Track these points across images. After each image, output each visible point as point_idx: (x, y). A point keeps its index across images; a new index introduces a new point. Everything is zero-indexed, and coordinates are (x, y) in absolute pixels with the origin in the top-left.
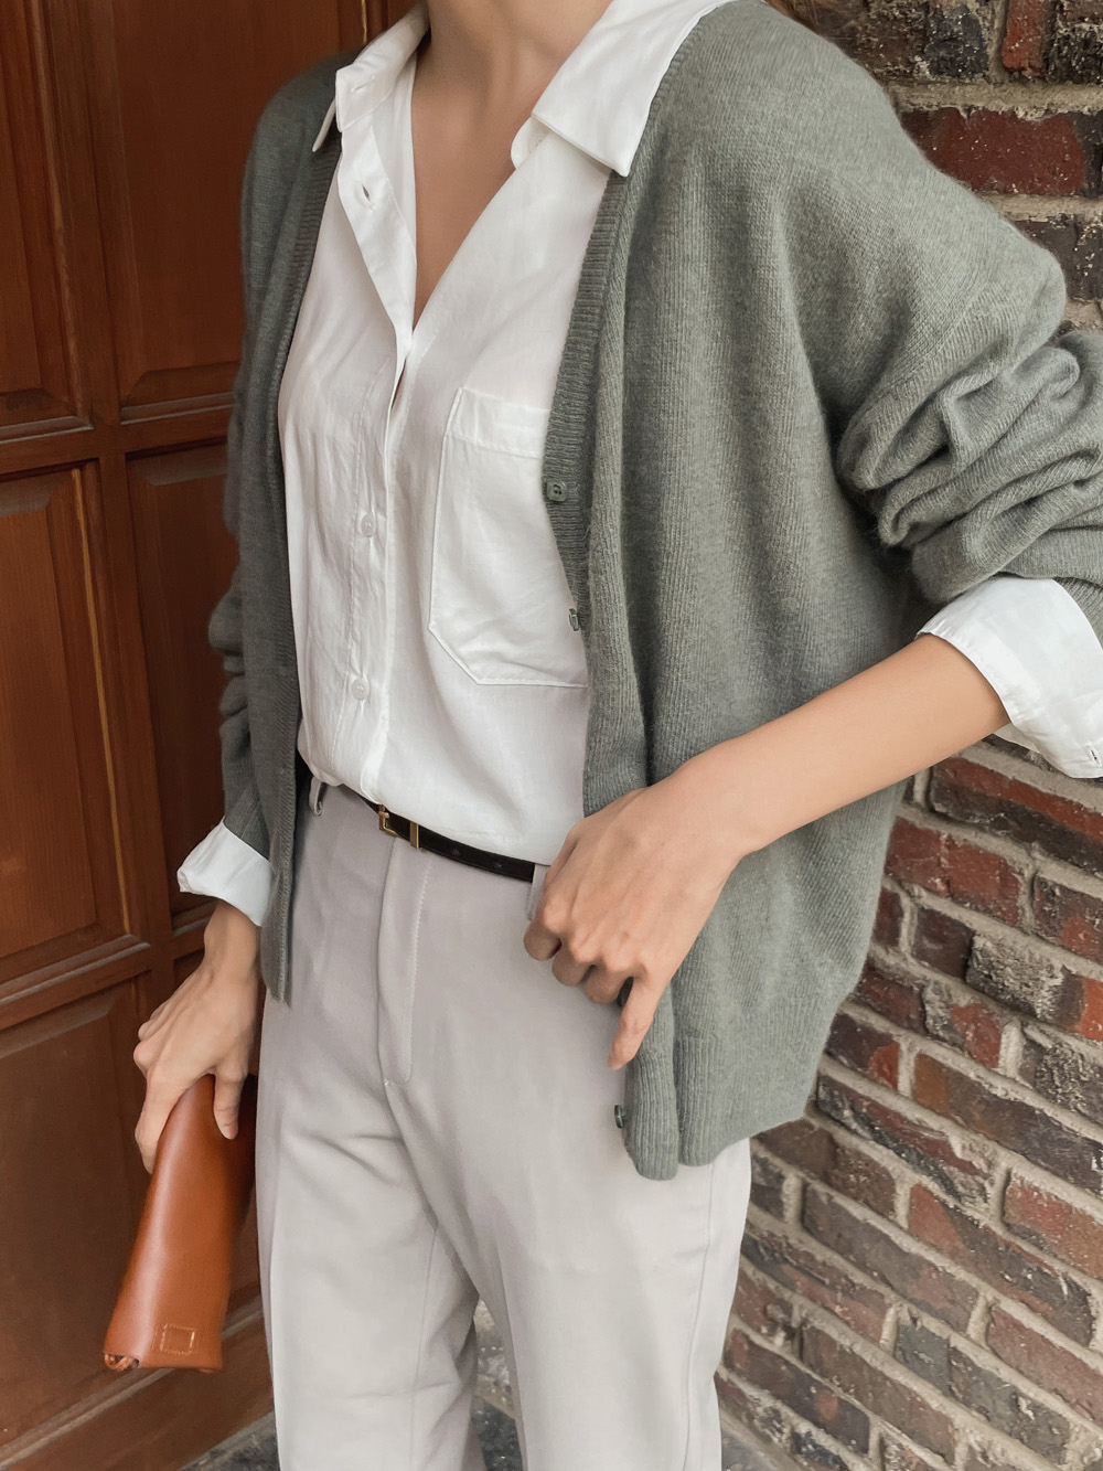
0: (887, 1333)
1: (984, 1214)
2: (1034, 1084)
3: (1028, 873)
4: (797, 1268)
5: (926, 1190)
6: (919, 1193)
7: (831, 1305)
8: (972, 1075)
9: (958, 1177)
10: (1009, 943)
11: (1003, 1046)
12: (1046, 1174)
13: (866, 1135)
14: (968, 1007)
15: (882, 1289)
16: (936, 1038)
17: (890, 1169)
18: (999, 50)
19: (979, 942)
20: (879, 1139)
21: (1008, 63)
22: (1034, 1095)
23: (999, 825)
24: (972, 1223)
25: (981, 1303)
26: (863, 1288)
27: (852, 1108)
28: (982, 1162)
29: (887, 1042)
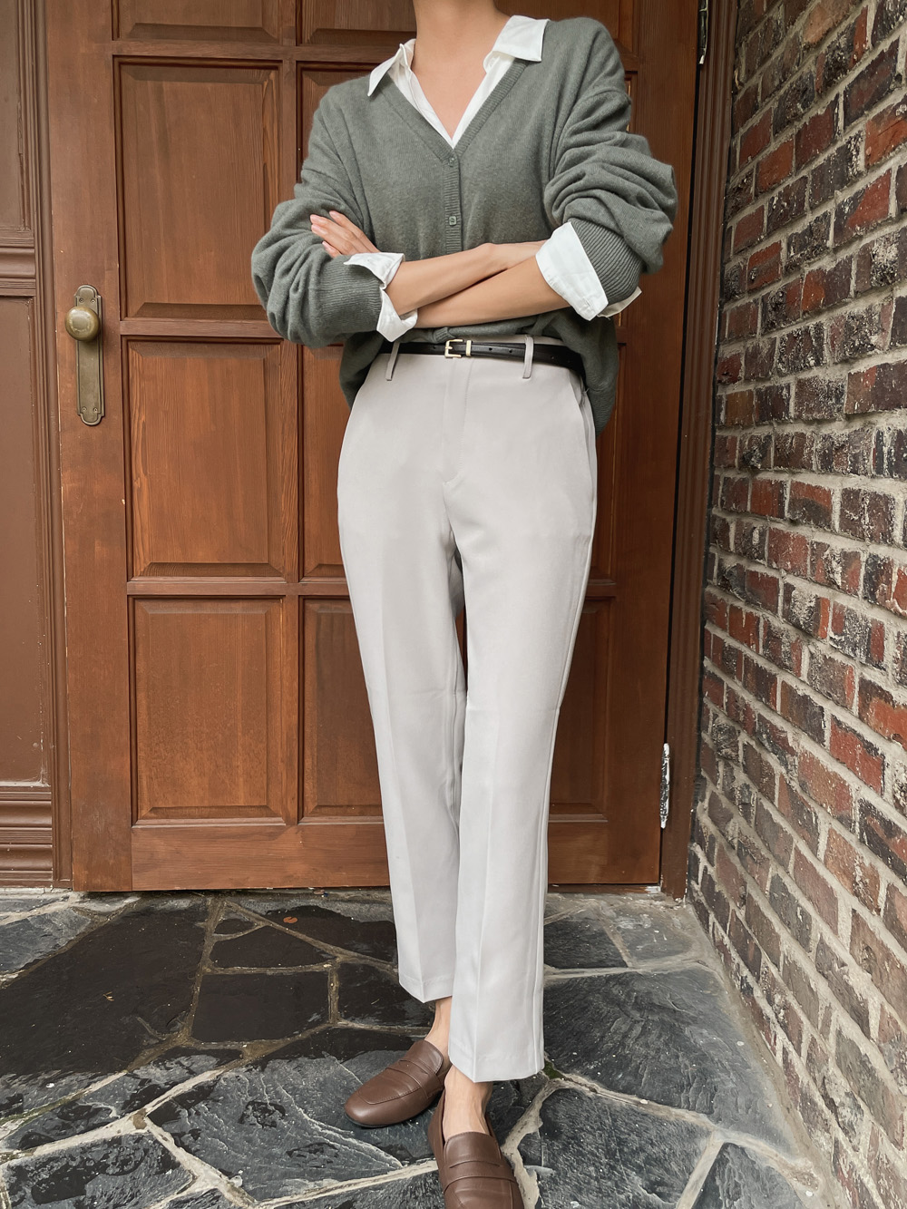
0: (768, 886)
1: (795, 782)
4: (749, 856)
7: (755, 876)
8: (794, 686)
9: (790, 761)
10: (801, 588)
11: (803, 661)
14: (793, 641)
15: (770, 856)
16: (787, 668)
17: (775, 769)
20: (772, 749)
22: (809, 688)
24: (792, 790)
25: (794, 846)
26: (765, 859)
27: (766, 732)
28: (796, 745)
29: (773, 679)
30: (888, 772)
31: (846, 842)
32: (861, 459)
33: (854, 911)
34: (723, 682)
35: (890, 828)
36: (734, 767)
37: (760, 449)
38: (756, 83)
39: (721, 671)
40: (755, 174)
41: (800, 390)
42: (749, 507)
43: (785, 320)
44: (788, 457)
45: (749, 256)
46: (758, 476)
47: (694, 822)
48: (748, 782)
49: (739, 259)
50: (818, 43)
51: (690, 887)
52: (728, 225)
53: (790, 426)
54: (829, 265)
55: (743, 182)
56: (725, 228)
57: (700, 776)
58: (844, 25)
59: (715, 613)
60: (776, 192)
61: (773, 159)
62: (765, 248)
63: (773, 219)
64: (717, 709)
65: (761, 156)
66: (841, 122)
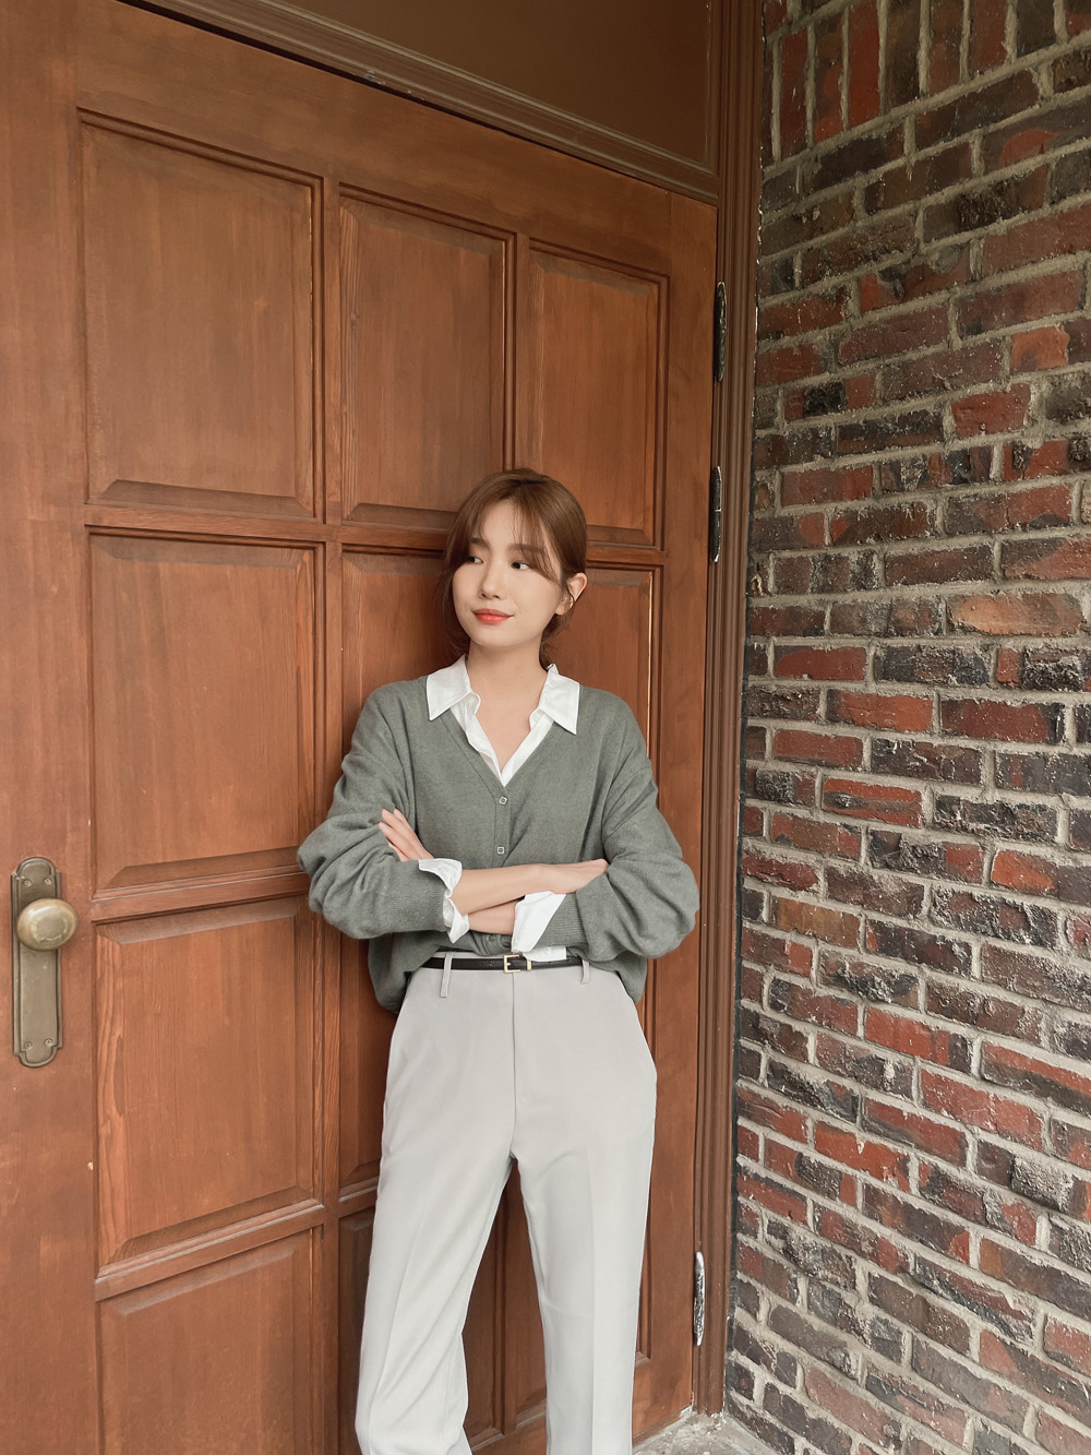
0: (968, 1438)
1: (1032, 1347)
2: (1059, 1255)
3: (1046, 1117)
4: (907, 1397)
5: (991, 1333)
6: (986, 1337)
7: (927, 1421)
8: (1018, 1251)
9: (1012, 1322)
10: (1037, 1161)
11: (1037, 1230)
12: (1070, 1315)
13: (949, 1297)
14: (1013, 1206)
15: (964, 1407)
16: (994, 1227)
17: (966, 1321)
18: (995, 673)
19: (1018, 1162)
20: (958, 1300)
21: (999, 679)
22: (1060, 1262)
23: (1027, 1087)
24: (1023, 1353)
25: (1031, 1410)
26: (949, 1407)
27: (939, 1279)
28: (1027, 1311)
29: (961, 1231)
34: (804, 1199)
36: (844, 1294)
37: (889, 983)
38: (815, 608)
39: (795, 1181)
40: (823, 697)
41: (996, 959)
42: (861, 1032)
43: (940, 873)
44: (976, 1017)
45: (819, 775)
46: (882, 1007)
47: (730, 1330)
48: (884, 1316)
49: (788, 768)
50: (995, 635)
51: (730, 1400)
52: (751, 722)
53: (974, 984)
54: (1060, 860)
55: (795, 695)
56: (744, 724)
57: (734, 1279)
58: (1060, 642)
59: (771, 1117)
60: (892, 737)
61: (879, 703)
62: (871, 783)
63: (887, 760)
64: (786, 1221)
65: (839, 686)
66: (1070, 732)
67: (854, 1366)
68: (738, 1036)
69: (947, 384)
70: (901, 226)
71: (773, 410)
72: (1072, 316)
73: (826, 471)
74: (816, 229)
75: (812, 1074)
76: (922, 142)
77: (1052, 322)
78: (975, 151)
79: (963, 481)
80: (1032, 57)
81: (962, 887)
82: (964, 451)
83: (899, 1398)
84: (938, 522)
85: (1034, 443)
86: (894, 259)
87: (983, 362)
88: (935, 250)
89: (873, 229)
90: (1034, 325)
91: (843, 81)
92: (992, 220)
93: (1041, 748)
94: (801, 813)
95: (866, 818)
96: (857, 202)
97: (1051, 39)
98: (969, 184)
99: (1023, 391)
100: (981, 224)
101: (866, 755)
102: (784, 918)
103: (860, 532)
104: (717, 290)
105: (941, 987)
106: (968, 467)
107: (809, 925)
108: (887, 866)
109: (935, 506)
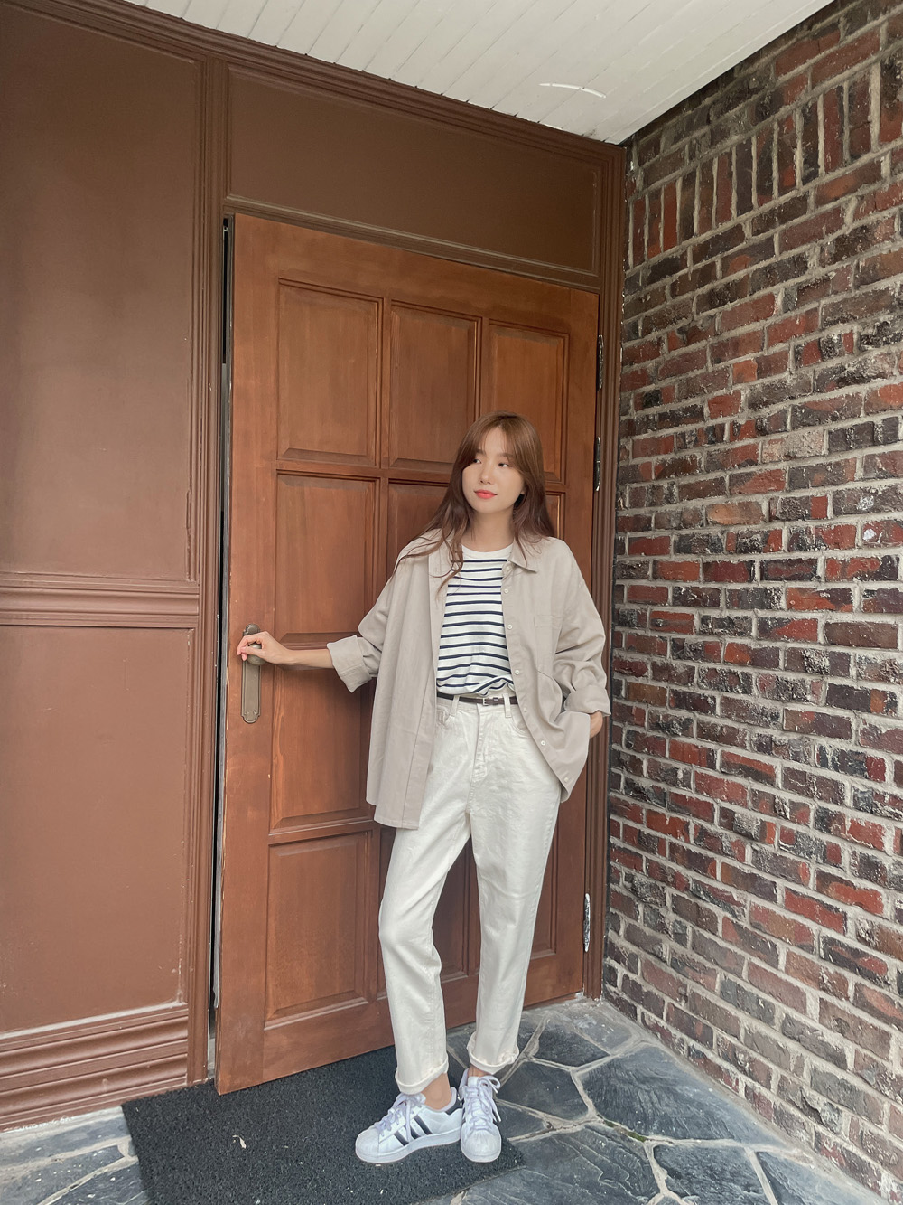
0: (717, 986)
1: (745, 923)
2: (755, 866)
3: (749, 789)
4: (689, 967)
6: (726, 919)
7: (699, 980)
8: (737, 867)
9: (736, 908)
10: (744, 814)
11: (746, 853)
12: (761, 900)
13: (708, 900)
14: (734, 841)
15: (716, 967)
16: (727, 855)
17: (715, 913)
18: (726, 546)
19: (736, 815)
20: (712, 901)
21: (728, 549)
22: (756, 870)
23: (741, 773)
24: (741, 927)
25: (746, 962)
26: (709, 969)
27: (703, 891)
28: (742, 901)
29: (713, 860)
30: (849, 923)
31: (807, 960)
32: (802, 755)
33: (820, 999)
34: (641, 856)
35: (856, 953)
36: (661, 909)
37: (680, 724)
38: (648, 515)
39: (638, 848)
40: (651, 565)
41: (727, 703)
42: (667, 755)
43: (703, 659)
44: (718, 737)
45: (649, 609)
46: (677, 739)
47: (606, 944)
48: (680, 919)
49: (635, 607)
50: (726, 525)
51: (605, 989)
52: (618, 582)
53: (717, 720)
54: (754, 645)
55: (638, 565)
56: (614, 583)
57: (608, 912)
58: (754, 527)
59: (625, 811)
60: (682, 585)
61: (676, 566)
62: (672, 612)
63: (681, 599)
64: (633, 872)
65: (658, 558)
66: (757, 576)
67: (664, 953)
68: (610, 766)
69: (706, 390)
70: (686, 305)
71: (628, 405)
72: (759, 354)
73: (653, 438)
74: (648, 306)
75: (645, 783)
76: (695, 261)
77: (750, 357)
78: (718, 266)
79: (712, 443)
80: (744, 217)
81: (712, 666)
82: (713, 426)
83: (686, 968)
84: (702, 465)
85: (742, 422)
86: (682, 323)
87: (720, 379)
88: (701, 318)
89: (673, 307)
90: (742, 359)
91: (661, 226)
92: (725, 303)
93: (745, 585)
94: (641, 632)
95: (670, 632)
96: (667, 291)
97: (751, 208)
98: (716, 283)
99: (738, 394)
100: (720, 305)
101: (670, 596)
102: (632, 694)
103: (668, 472)
104: (598, 339)
105: (703, 723)
106: (714, 435)
107: (644, 696)
108: (679, 658)
109: (701, 455)
